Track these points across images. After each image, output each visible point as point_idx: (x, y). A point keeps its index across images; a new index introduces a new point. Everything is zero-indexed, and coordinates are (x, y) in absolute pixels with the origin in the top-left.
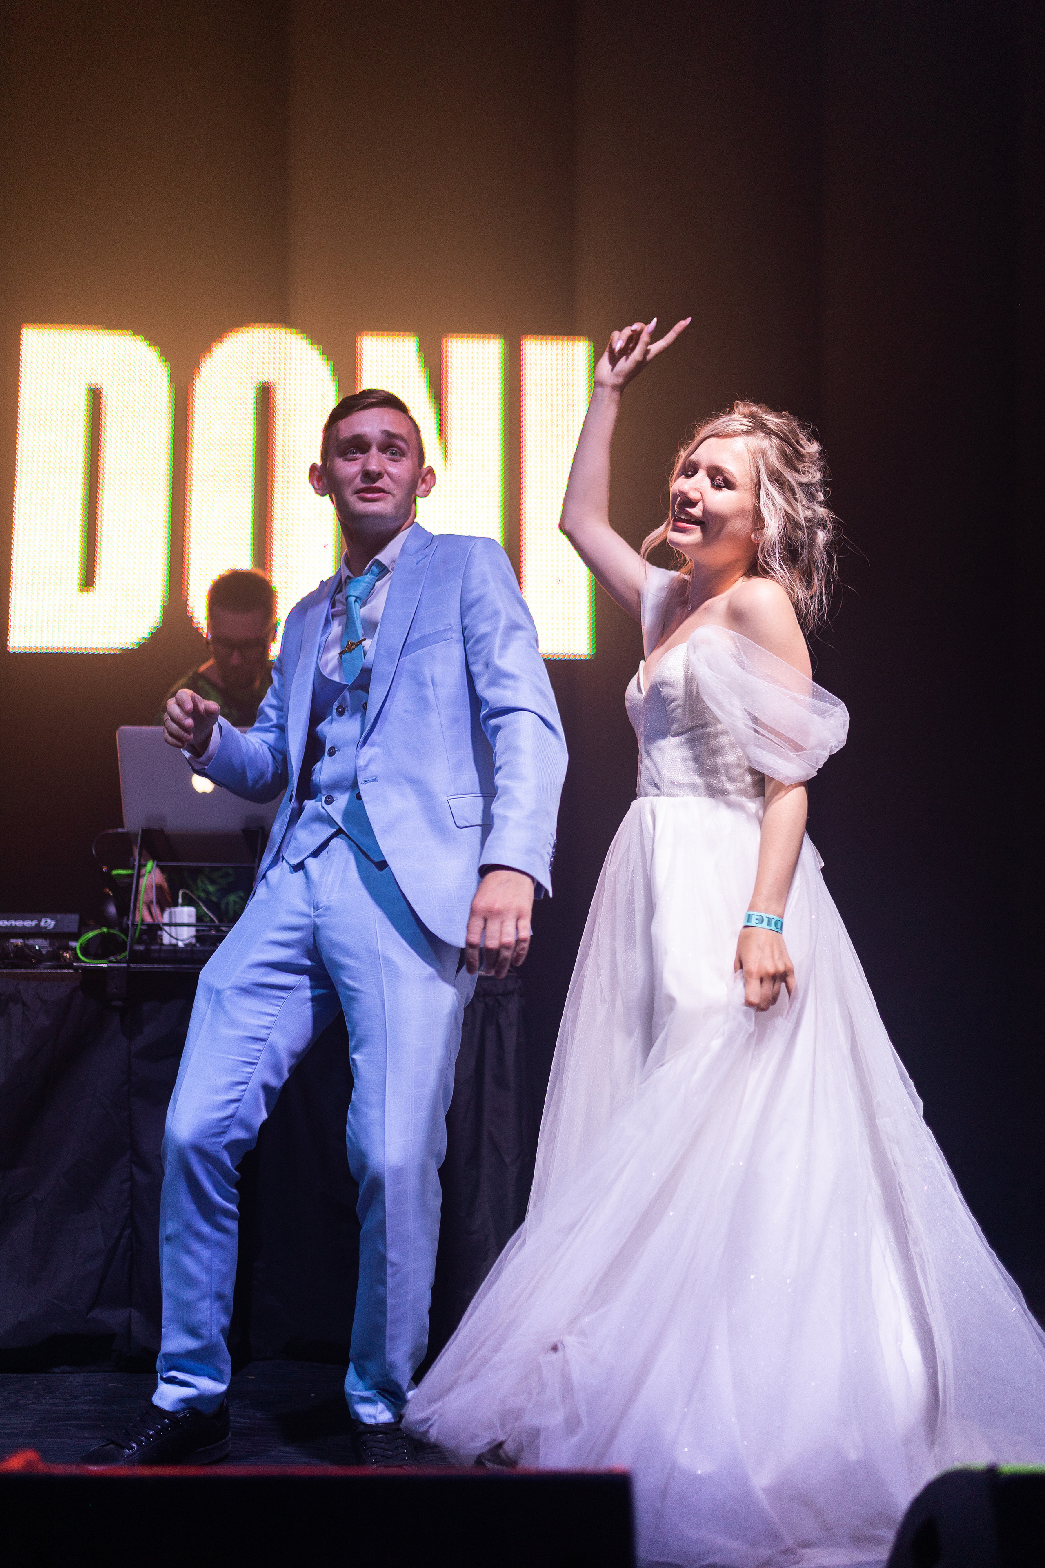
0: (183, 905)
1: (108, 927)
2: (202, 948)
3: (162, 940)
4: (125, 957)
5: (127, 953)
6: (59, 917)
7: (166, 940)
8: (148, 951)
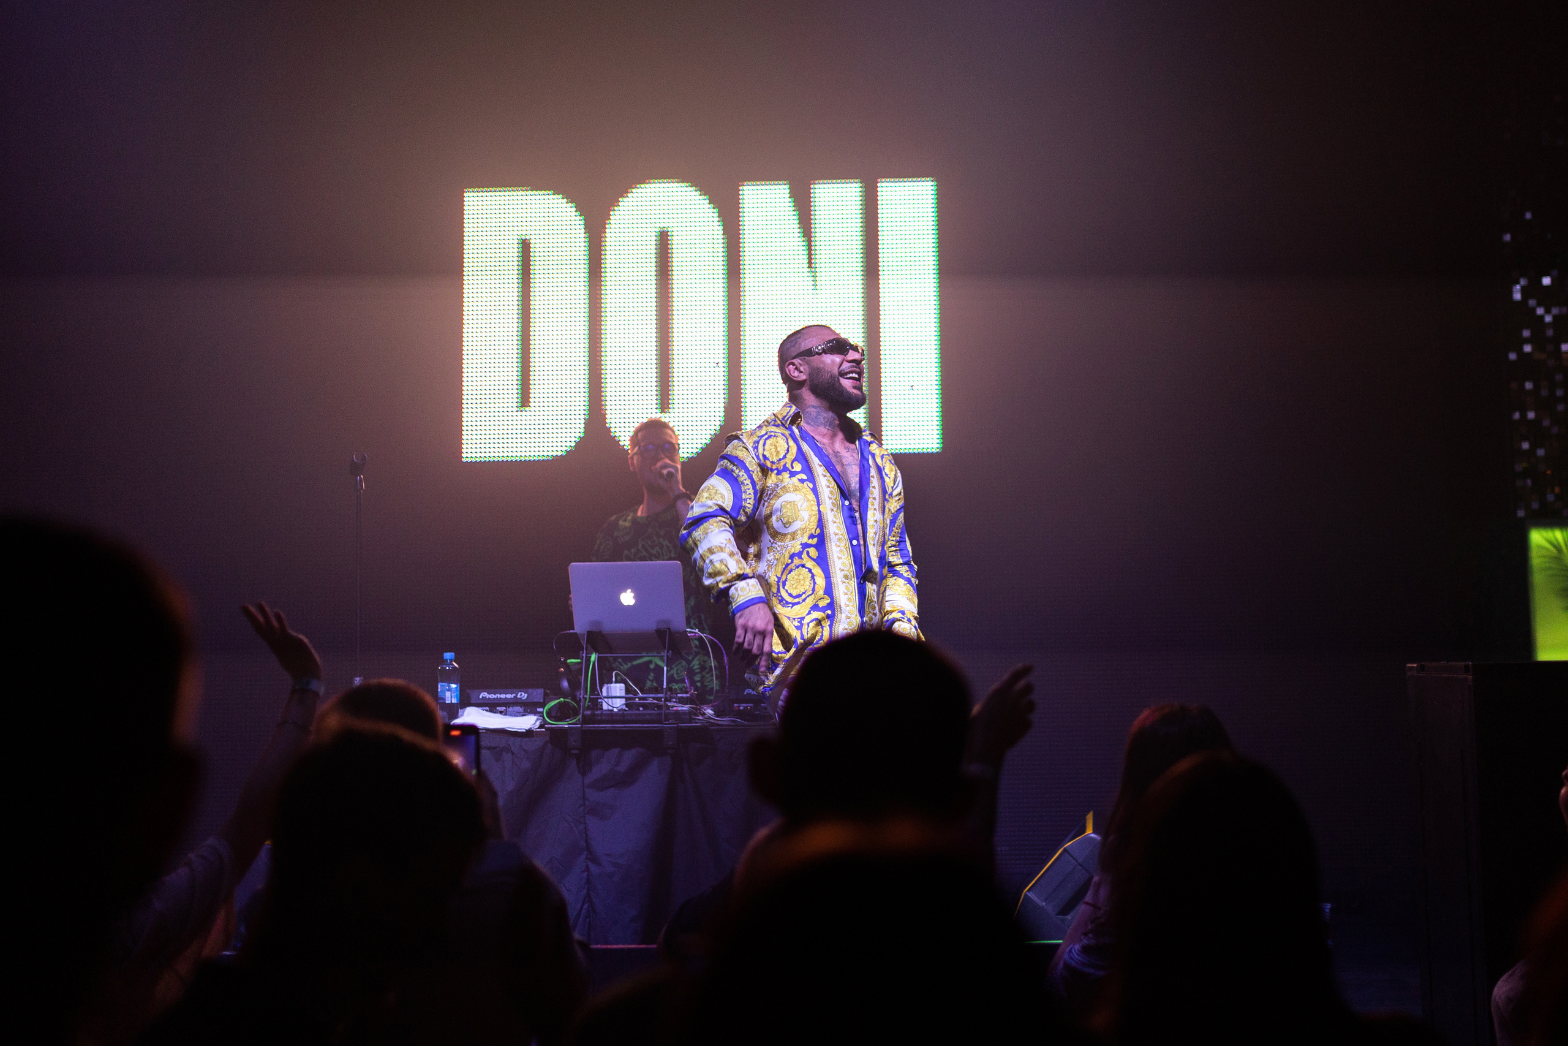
0: (616, 682)
1: (564, 698)
2: (630, 712)
3: (602, 705)
4: (579, 720)
5: (581, 716)
6: (530, 691)
7: (605, 707)
8: (593, 715)
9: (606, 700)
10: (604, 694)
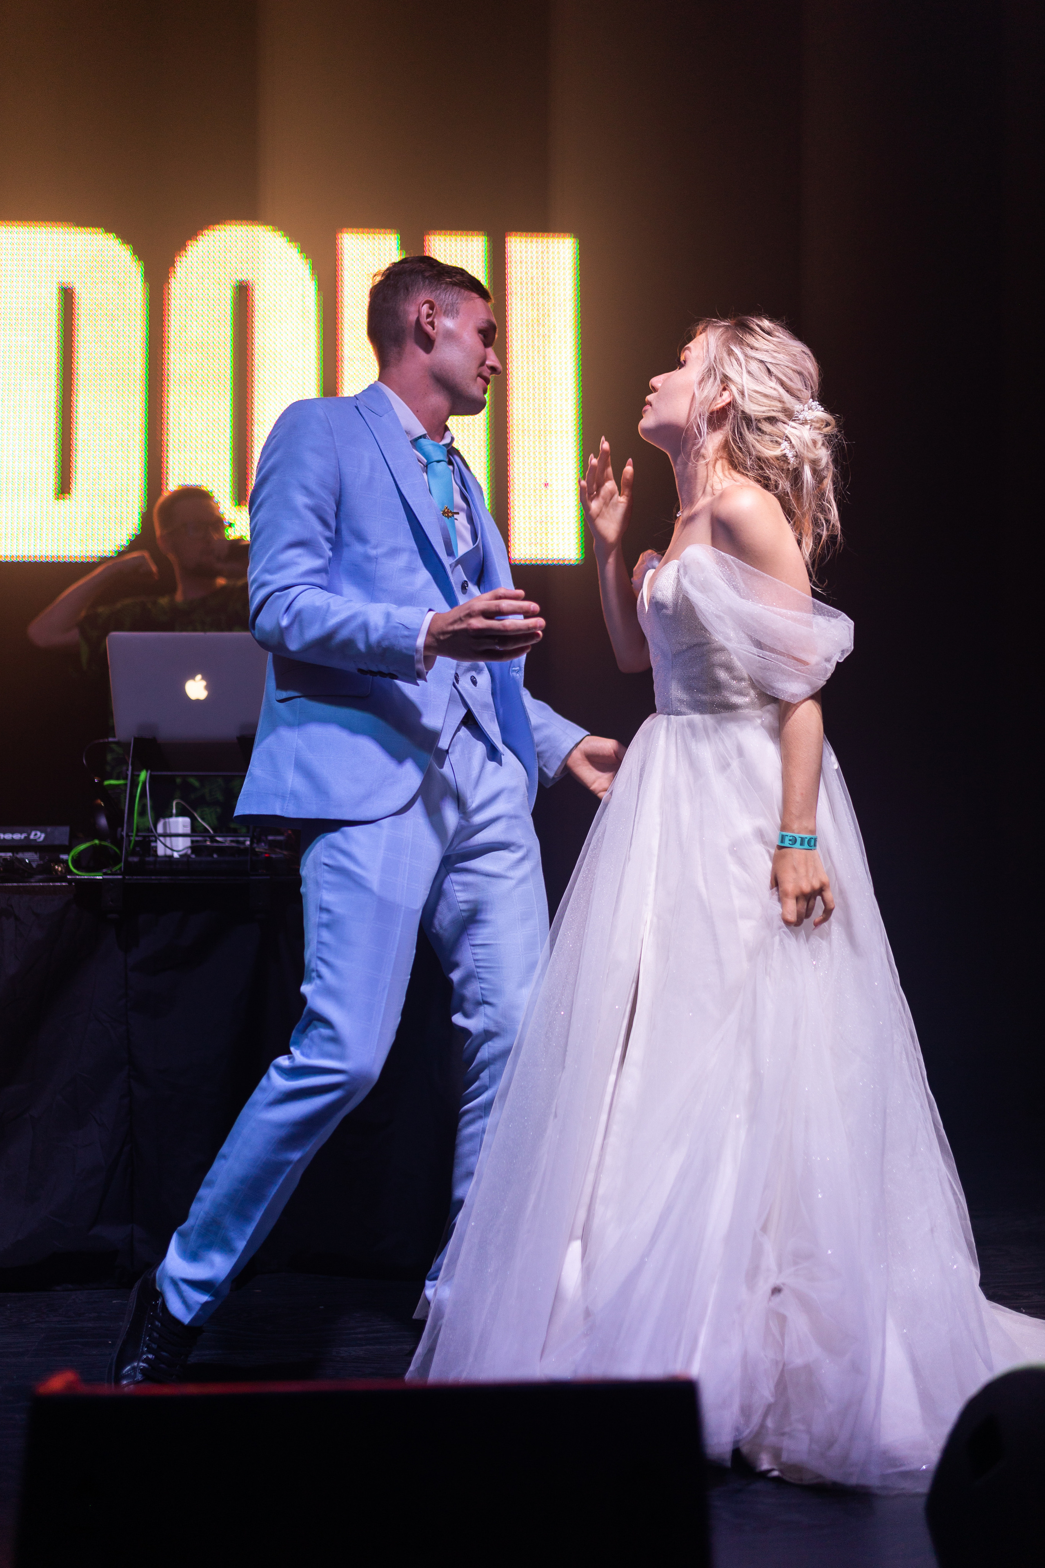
1: (100, 840)
2: (197, 858)
3: (156, 851)
4: (120, 868)
5: (122, 864)
6: (49, 829)
7: (161, 851)
9: (162, 839)
10: (160, 832)
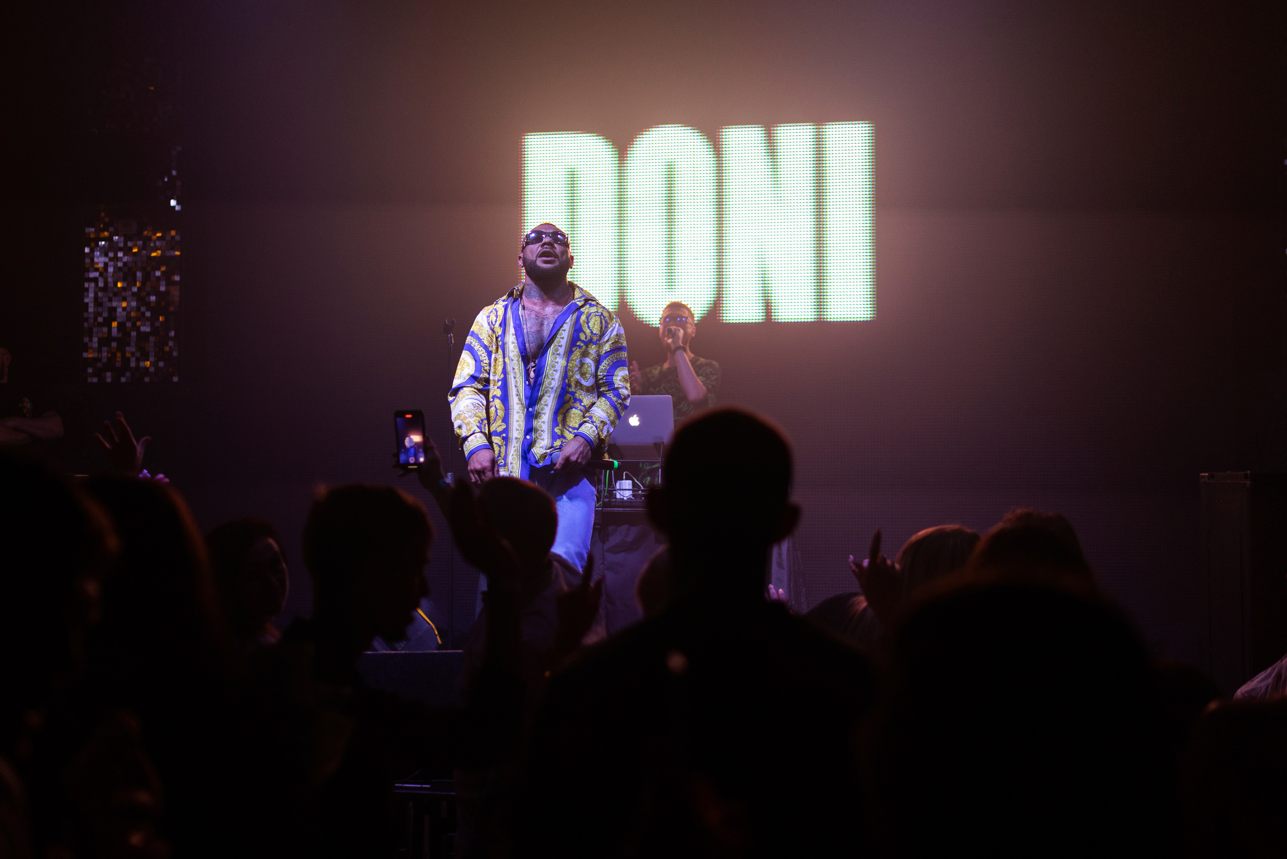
0: (626, 479)
7: (618, 496)
8: (610, 501)
9: (619, 491)
10: (618, 487)
